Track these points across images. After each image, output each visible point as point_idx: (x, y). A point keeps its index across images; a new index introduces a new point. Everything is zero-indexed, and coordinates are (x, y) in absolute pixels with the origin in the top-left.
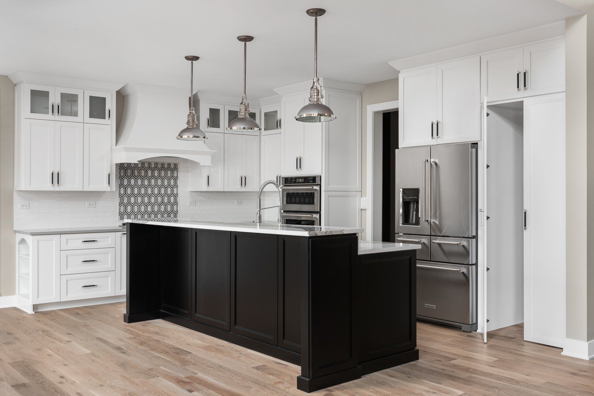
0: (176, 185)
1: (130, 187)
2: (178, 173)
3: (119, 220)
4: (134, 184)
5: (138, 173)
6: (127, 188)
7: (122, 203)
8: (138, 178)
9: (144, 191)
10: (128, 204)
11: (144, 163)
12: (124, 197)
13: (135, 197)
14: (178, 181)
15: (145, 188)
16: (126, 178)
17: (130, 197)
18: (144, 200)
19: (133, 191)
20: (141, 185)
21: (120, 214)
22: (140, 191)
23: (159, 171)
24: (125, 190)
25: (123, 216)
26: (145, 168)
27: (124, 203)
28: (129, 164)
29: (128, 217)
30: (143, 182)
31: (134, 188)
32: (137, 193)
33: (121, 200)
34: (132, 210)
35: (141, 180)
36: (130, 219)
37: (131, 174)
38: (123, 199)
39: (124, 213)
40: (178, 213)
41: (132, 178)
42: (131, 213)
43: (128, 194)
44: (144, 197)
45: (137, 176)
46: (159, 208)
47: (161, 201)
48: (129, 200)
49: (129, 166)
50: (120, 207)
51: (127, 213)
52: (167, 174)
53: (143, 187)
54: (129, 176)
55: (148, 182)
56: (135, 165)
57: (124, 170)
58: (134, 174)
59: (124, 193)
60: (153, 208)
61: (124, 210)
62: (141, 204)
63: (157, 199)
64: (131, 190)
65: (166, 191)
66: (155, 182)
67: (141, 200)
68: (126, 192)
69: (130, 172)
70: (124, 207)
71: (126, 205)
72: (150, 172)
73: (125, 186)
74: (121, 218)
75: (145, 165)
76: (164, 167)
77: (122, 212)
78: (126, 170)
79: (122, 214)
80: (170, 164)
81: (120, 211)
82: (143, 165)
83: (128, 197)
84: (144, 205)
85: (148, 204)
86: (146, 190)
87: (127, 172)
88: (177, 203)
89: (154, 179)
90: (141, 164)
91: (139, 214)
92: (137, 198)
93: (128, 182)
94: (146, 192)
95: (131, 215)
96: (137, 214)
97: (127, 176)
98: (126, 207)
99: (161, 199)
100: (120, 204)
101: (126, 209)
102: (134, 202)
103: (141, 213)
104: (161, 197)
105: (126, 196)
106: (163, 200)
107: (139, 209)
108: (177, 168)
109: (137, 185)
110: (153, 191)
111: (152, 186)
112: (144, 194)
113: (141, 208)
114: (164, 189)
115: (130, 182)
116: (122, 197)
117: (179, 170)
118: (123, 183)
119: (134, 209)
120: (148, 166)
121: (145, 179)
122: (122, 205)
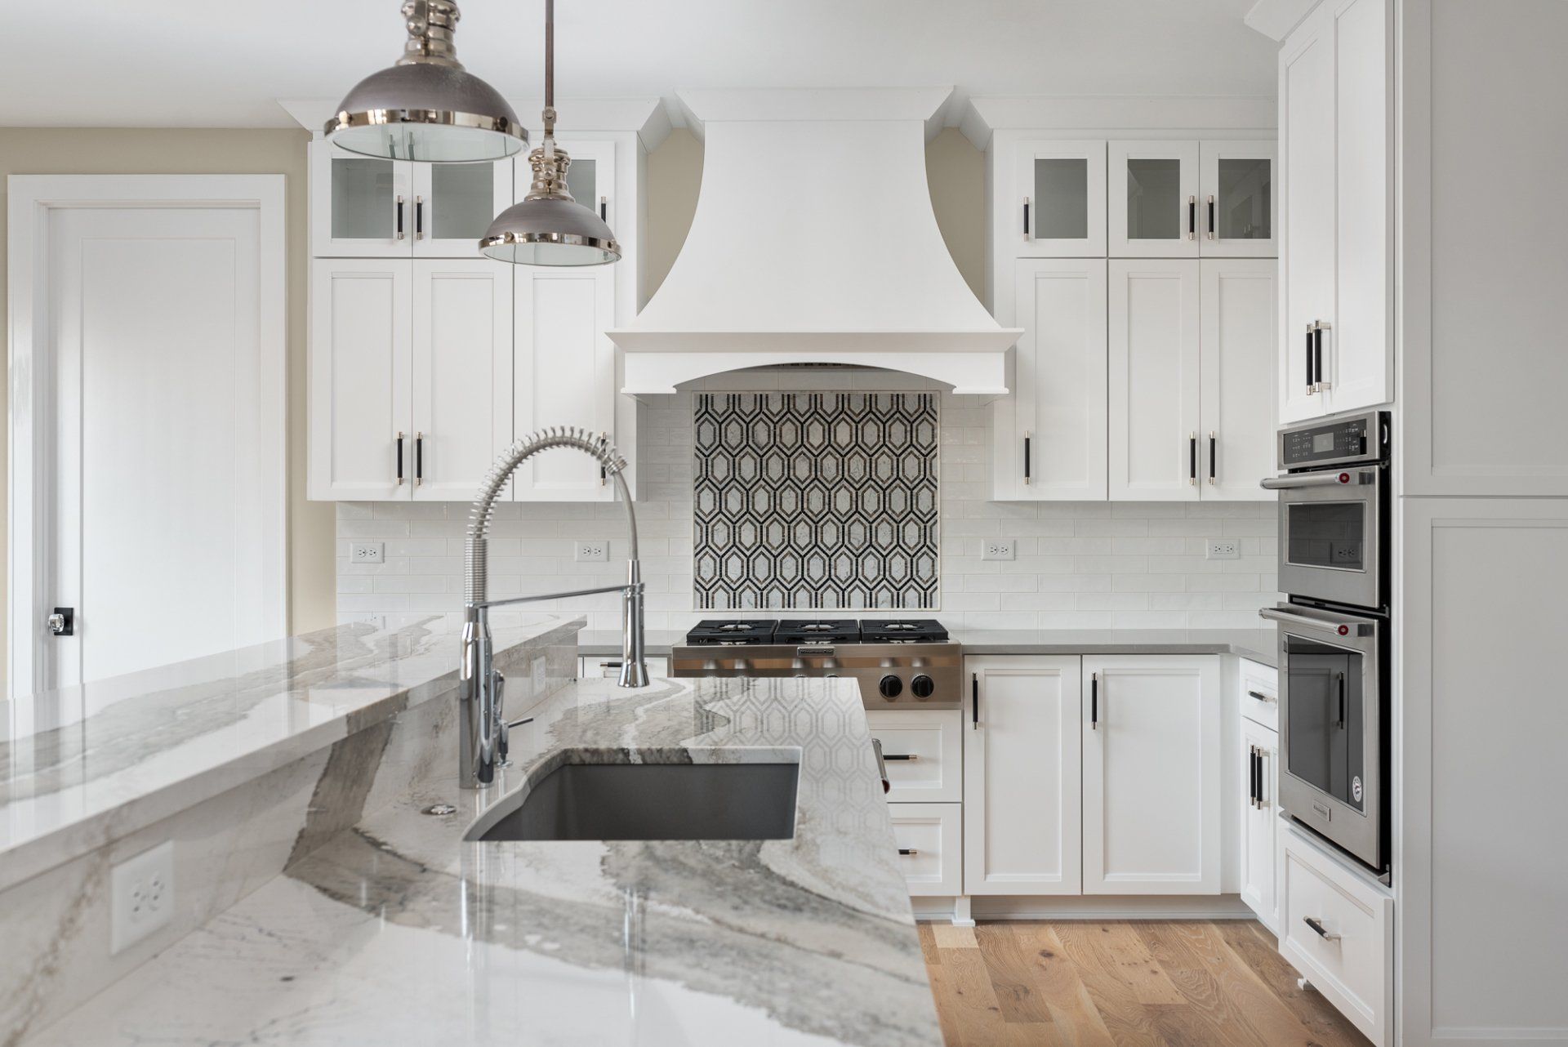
0: (928, 476)
1: (738, 485)
2: (938, 431)
3: (695, 607)
4: (754, 477)
5: (769, 435)
6: (727, 493)
7: (707, 545)
8: (771, 452)
9: (794, 500)
10: (728, 550)
11: (794, 397)
12: (713, 526)
13: (758, 525)
14: (937, 462)
15: (799, 492)
16: (720, 452)
17: (738, 525)
18: (795, 534)
19: (750, 503)
20: (783, 479)
21: (698, 586)
22: (778, 502)
23: (853, 424)
24: (718, 499)
25: (710, 592)
26: (796, 415)
27: (717, 546)
28: (734, 401)
29: (729, 598)
30: (789, 468)
31: (756, 491)
32: (766, 508)
33: (701, 537)
34: (748, 571)
35: (782, 459)
36: (737, 606)
37: (742, 438)
38: (713, 531)
39: (717, 582)
40: (936, 588)
41: (747, 453)
42: (742, 584)
43: (732, 514)
44: (796, 526)
45: (766, 445)
46: (857, 565)
47: (863, 541)
48: (734, 534)
49: (734, 408)
50: (700, 560)
51: (726, 583)
52: (890, 436)
53: (789, 488)
54: (732, 448)
55: (810, 468)
56: (755, 404)
57: (716, 424)
58: (753, 437)
59: (714, 510)
60: (830, 565)
61: (715, 570)
62: (781, 552)
63: (849, 534)
64: (742, 497)
65: (884, 501)
66: (840, 467)
67: (783, 536)
68: (720, 507)
69: (739, 432)
70: (714, 559)
71: (724, 554)
72: (817, 429)
73: (717, 484)
74: (702, 601)
75: (797, 405)
76: (877, 409)
77: (707, 580)
78: (723, 426)
79: (707, 587)
80: (901, 398)
81: (699, 574)
82: (789, 404)
83: (729, 523)
84: (793, 556)
85: (809, 552)
86: (802, 498)
87: (726, 432)
88: (932, 547)
89: (835, 458)
90: (783, 399)
91: (773, 588)
92: (767, 528)
93: (728, 469)
94: (802, 504)
95: (744, 590)
96: (765, 587)
97: (727, 446)
98: (721, 560)
99: (865, 534)
100: (701, 550)
101: (724, 568)
102: (754, 544)
103: (781, 584)
104: (862, 524)
105: (721, 519)
106: (871, 535)
107: (775, 567)
108: (932, 413)
109: (766, 478)
110: (830, 501)
111: (827, 481)
112: (794, 511)
113: (781, 567)
114: (878, 492)
115: (740, 470)
116: (708, 523)
117: (938, 420)
118: (712, 472)
119: (754, 567)
120: (807, 408)
121: (797, 458)
122: (707, 552)
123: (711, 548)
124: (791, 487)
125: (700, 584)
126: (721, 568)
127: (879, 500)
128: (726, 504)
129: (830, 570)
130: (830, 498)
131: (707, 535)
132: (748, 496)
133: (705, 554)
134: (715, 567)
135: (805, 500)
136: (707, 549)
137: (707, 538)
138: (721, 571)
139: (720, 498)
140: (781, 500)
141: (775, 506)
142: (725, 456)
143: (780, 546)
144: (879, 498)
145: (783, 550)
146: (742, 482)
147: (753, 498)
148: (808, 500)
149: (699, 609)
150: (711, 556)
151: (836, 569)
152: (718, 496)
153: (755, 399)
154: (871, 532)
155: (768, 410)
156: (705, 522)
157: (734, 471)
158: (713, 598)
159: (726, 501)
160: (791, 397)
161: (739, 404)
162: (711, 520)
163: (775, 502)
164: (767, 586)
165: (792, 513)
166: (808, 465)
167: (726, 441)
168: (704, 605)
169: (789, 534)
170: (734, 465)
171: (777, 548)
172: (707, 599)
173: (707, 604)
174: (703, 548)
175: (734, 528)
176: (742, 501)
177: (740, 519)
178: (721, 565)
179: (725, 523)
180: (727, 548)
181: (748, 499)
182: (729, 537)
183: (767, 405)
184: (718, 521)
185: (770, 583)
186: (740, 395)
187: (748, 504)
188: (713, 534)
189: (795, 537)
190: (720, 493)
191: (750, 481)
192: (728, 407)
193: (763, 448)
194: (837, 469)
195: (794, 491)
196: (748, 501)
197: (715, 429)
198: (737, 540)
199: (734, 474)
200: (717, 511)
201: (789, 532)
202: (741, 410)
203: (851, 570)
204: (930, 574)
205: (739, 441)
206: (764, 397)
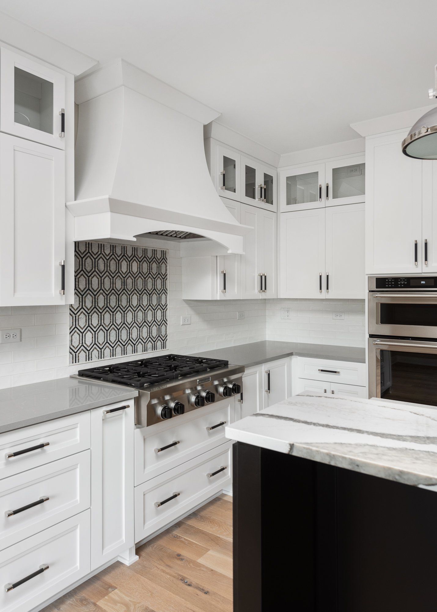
0: (164, 288)
1: (90, 293)
2: (168, 268)
3: (70, 363)
4: (98, 288)
5: (105, 266)
6: (85, 297)
7: (76, 327)
8: (105, 275)
9: (115, 300)
10: (86, 329)
12: (79, 316)
13: (100, 314)
14: (168, 282)
15: (117, 296)
16: (82, 274)
17: (90, 314)
18: (115, 318)
19: (96, 302)
20: (111, 289)
21: (71, 351)
22: (108, 301)
23: (139, 262)
24: (81, 301)
25: (77, 354)
26: (116, 256)
27: (80, 327)
28: (89, 246)
29: (86, 355)
30: (113, 284)
31: (99, 296)
32: (103, 305)
33: (73, 322)
34: (95, 339)
35: (110, 279)
36: (90, 360)
37: (92, 267)
38: (78, 319)
39: (80, 347)
40: (167, 339)
41: (95, 275)
42: (92, 347)
43: (87, 309)
44: (116, 314)
45: (103, 271)
46: (140, 332)
47: (142, 320)
48: (89, 320)
49: (89, 250)
50: (72, 335)
51: (85, 348)
52: (152, 269)
53: (113, 294)
54: (88, 272)
55: (122, 284)
56: (99, 249)
57: (80, 258)
58: (98, 267)
59: (79, 306)
60: (129, 333)
61: (80, 341)
62: (110, 328)
63: (137, 316)
64: (92, 299)
65: (150, 300)
66: (134, 284)
67: (111, 319)
68: (82, 305)
69: (91, 264)
70: (79, 335)
71: (84, 331)
72: (125, 264)
73: (81, 292)
74: (73, 359)
75: (116, 251)
76: (147, 256)
77: (76, 347)
78: (84, 259)
79: (76, 351)
80: (155, 251)
81: (72, 344)
82: (113, 250)
83: (86, 314)
84: (115, 330)
85: (121, 327)
86: (119, 299)
87: (85, 263)
88: (166, 321)
89: (132, 279)
90: (111, 248)
91: (106, 347)
92: (104, 316)
93: (86, 284)
94: (119, 302)
95: (93, 350)
96: (103, 347)
97: (85, 271)
98: (82, 334)
99: (143, 316)
100: (73, 330)
101: (84, 339)
102: (98, 324)
103: (110, 344)
104: (142, 311)
105: (82, 312)
106: (145, 316)
107: (107, 336)
108: (166, 259)
109: (103, 289)
110: (130, 300)
111: (129, 290)
112: (115, 306)
113: (110, 336)
114: (147, 296)
115: (91, 284)
116: (76, 314)
117: (168, 262)
118: (78, 285)
119: (98, 337)
120: (121, 253)
121: (116, 278)
122: (76, 331)
123: (78, 329)
124: (114, 294)
125: (72, 349)
126: (82, 339)
127: (148, 300)
128: (85, 303)
129: (129, 335)
130: (129, 299)
131: (76, 321)
132: (95, 298)
133: (75, 332)
134: (80, 339)
135: (120, 300)
136: (76, 329)
137: (76, 323)
138: (82, 341)
139: (82, 300)
140: (110, 300)
141: (107, 304)
142: (84, 277)
143: (109, 325)
144: (148, 298)
145: (110, 327)
146: (93, 291)
147: (98, 299)
148: (121, 300)
149: (72, 364)
150: (78, 333)
151: (132, 334)
152: (81, 299)
153: (99, 246)
154: (145, 315)
155: (104, 252)
156: (74, 314)
157: (89, 285)
158: (78, 356)
159: (85, 301)
160: (114, 246)
161: (91, 248)
162: (77, 313)
163: (107, 301)
164: (104, 346)
165: (114, 307)
166: (121, 282)
167: (85, 268)
168: (74, 361)
169: (113, 318)
170: (89, 282)
171: (108, 326)
172: (76, 358)
173: (76, 361)
174: (74, 329)
175: (89, 316)
176: (92, 301)
177: (91, 311)
178: (82, 338)
179: (84, 314)
180: (85, 328)
181: (95, 300)
182: (86, 321)
183: (104, 250)
184: (81, 313)
185: (105, 345)
186: (91, 243)
187: (95, 303)
188: (78, 320)
189: (115, 319)
190: (82, 297)
191: (96, 290)
192: (86, 249)
193: (102, 272)
194: (133, 285)
195: (115, 295)
196: (95, 301)
197: (79, 261)
198: (90, 323)
199: (89, 286)
200: (80, 307)
201: (113, 317)
202: (92, 251)
203: (138, 334)
204: (165, 333)
205: (91, 269)
206: (102, 245)
